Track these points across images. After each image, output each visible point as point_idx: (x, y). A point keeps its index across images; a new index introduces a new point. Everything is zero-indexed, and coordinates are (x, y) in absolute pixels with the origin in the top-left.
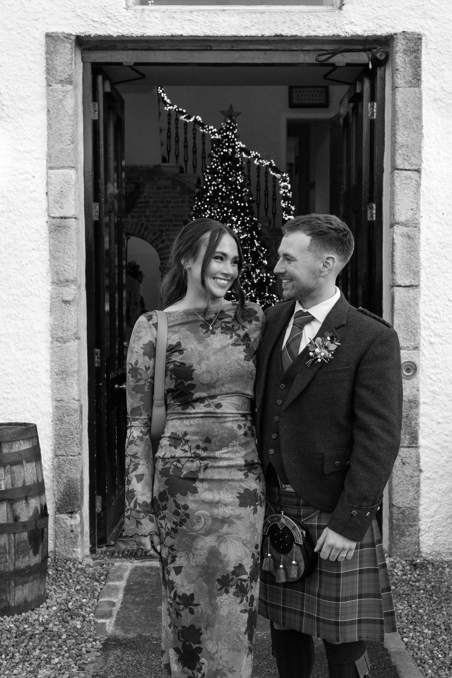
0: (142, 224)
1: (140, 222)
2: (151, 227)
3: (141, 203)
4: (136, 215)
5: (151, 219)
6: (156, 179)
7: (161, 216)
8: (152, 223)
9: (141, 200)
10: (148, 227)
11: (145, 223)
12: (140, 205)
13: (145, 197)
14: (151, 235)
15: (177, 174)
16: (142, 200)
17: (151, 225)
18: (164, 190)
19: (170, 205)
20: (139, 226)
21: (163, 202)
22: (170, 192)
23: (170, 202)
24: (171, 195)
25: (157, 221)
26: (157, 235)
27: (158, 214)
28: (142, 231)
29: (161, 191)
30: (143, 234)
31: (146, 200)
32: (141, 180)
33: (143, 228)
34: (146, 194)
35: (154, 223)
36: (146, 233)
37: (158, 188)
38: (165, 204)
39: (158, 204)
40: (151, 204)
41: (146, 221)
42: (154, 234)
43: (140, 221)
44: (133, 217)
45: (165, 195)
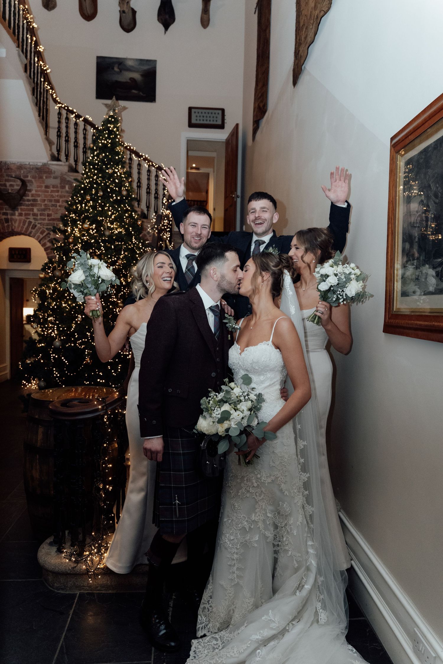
0: (30, 223)
1: (28, 220)
2: (39, 225)
3: (28, 200)
4: (24, 213)
5: (39, 217)
6: (44, 178)
7: (49, 215)
8: (40, 222)
9: (27, 198)
10: (36, 226)
11: (33, 221)
12: (27, 203)
13: (32, 195)
14: (38, 234)
15: (66, 173)
16: (30, 198)
17: (38, 223)
18: (52, 189)
19: (58, 204)
20: (27, 224)
21: (50, 201)
22: (58, 191)
23: (58, 201)
24: (60, 193)
25: (44, 219)
26: (45, 234)
27: (46, 213)
28: (30, 229)
29: (49, 190)
30: (31, 233)
31: (33, 198)
32: (29, 178)
33: (31, 226)
34: (33, 192)
35: (42, 222)
36: (34, 231)
37: (47, 187)
38: (53, 203)
39: (46, 202)
40: (39, 202)
41: (34, 219)
42: (42, 233)
43: (27, 218)
44: (20, 215)
45: (54, 194)
